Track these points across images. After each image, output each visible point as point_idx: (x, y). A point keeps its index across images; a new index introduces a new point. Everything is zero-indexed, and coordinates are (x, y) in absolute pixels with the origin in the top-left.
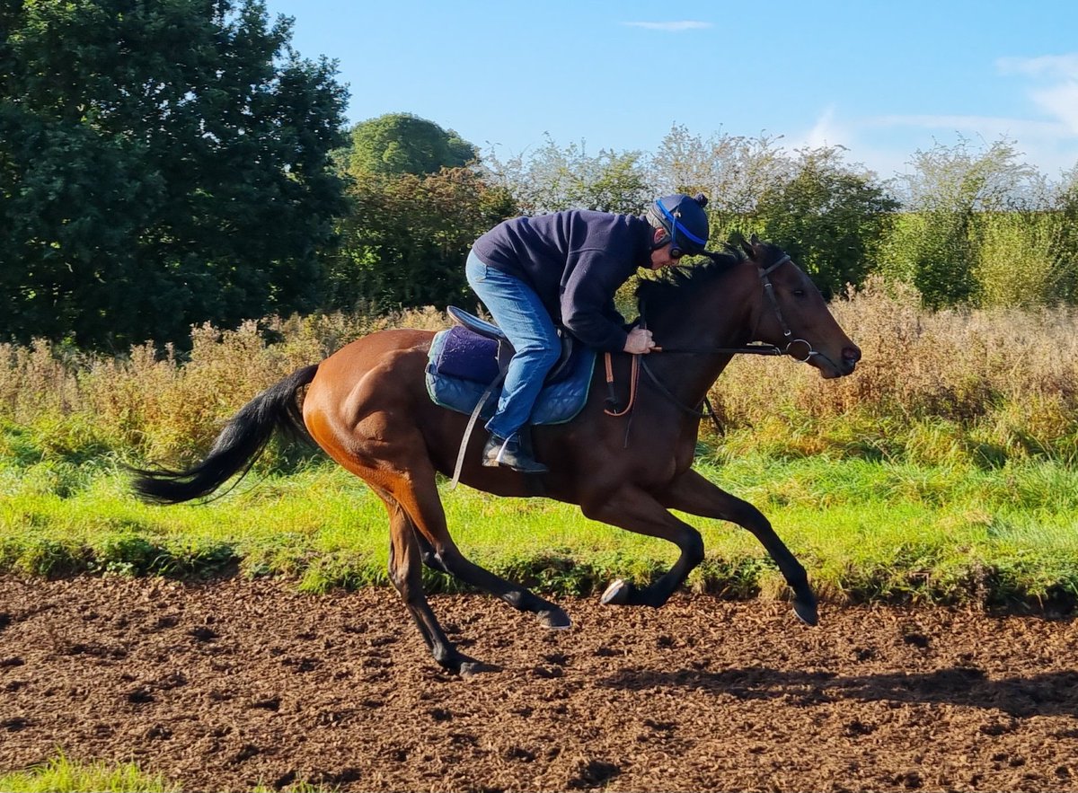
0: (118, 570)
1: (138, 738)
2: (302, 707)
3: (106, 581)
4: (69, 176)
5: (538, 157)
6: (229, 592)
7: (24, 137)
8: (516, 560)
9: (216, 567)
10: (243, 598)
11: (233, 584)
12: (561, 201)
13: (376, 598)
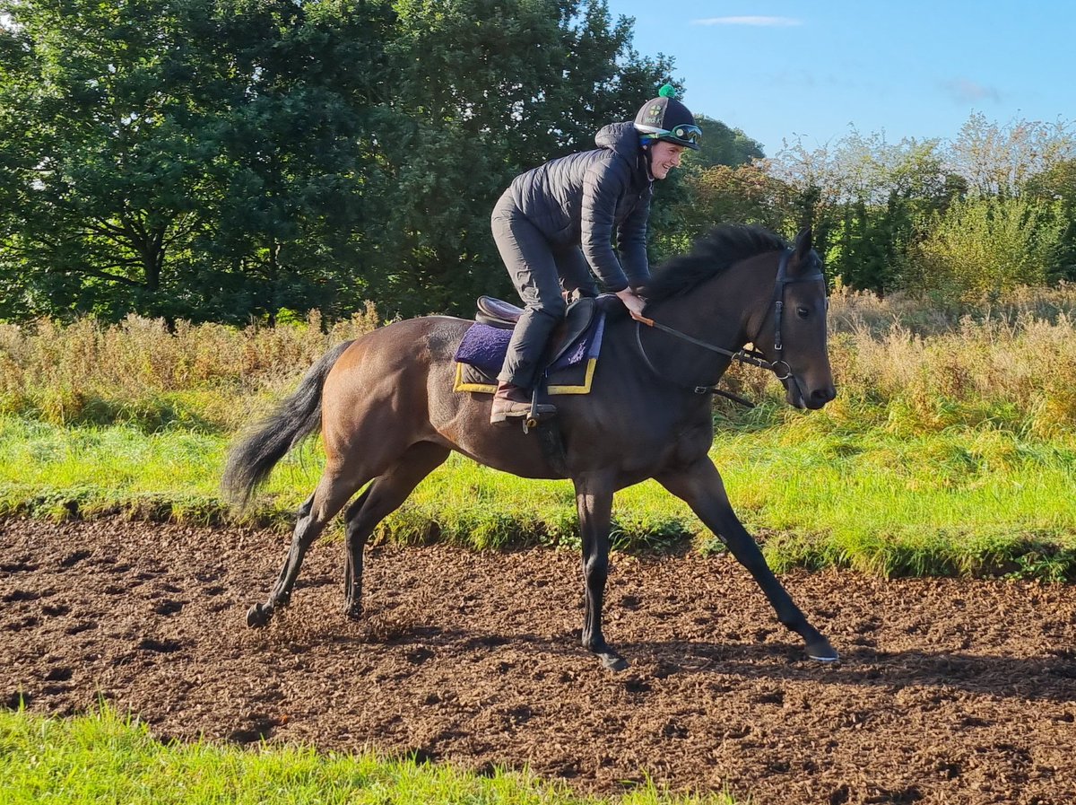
0: (571, 544)
1: (655, 735)
2: (810, 702)
3: (560, 555)
4: (441, 171)
5: (842, 146)
6: (685, 569)
7: (400, 137)
8: (993, 543)
9: (669, 543)
10: (701, 575)
11: (688, 561)
12: (864, 187)
13: (841, 580)
